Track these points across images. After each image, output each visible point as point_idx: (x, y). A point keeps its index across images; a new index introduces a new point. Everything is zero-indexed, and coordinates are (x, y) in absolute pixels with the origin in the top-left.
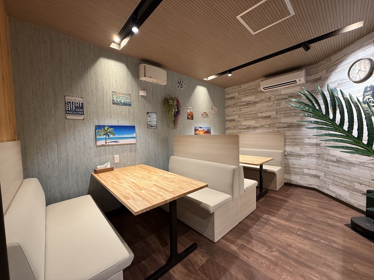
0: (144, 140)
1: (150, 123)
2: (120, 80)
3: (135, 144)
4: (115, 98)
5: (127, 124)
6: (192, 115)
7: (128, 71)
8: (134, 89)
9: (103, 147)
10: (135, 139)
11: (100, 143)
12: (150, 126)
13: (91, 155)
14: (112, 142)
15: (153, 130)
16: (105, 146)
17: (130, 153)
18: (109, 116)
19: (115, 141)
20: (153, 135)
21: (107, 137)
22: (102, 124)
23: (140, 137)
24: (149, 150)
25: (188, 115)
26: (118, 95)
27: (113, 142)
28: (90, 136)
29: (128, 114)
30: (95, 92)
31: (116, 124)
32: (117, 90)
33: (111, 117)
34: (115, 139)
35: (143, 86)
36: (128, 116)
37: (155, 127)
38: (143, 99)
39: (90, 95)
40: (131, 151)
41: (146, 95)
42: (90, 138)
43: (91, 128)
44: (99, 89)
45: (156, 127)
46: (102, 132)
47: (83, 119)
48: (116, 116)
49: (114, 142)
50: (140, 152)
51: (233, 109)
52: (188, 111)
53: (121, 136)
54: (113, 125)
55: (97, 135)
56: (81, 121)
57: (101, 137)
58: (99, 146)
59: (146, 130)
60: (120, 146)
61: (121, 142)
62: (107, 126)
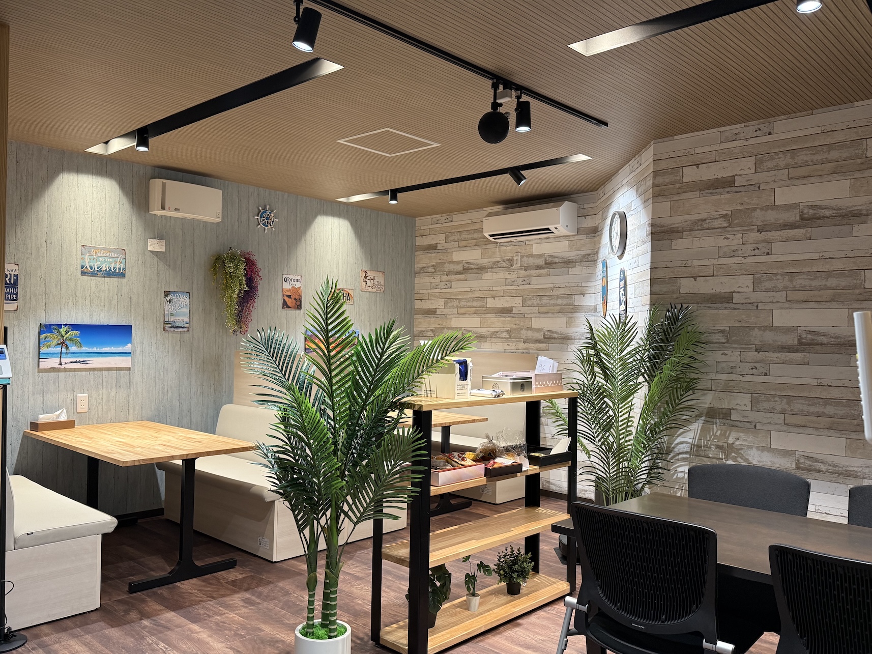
0: (154, 360)
1: (171, 319)
2: (103, 217)
3: (128, 369)
4: (87, 261)
5: (113, 322)
6: (297, 297)
7: (121, 195)
8: (133, 237)
9: (52, 374)
10: (129, 358)
11: (46, 363)
12: (170, 326)
13: (26, 390)
14: (73, 362)
15: (178, 336)
16: (58, 370)
17: (114, 390)
18: (70, 304)
19: (82, 360)
20: (177, 348)
21: (64, 350)
22: (54, 321)
23: (142, 352)
24: (166, 387)
25: (286, 298)
26: (96, 253)
27: (76, 362)
28: (27, 347)
29: (116, 297)
30: (43, 250)
31: (87, 322)
32: (93, 242)
33: (75, 304)
34: (81, 357)
35: (157, 229)
36: (114, 302)
37: (186, 330)
38: (155, 258)
39: (33, 256)
40: (118, 386)
41: (163, 250)
42: (27, 351)
43: (31, 329)
44: (53, 243)
45: (189, 328)
46: (54, 338)
47: (15, 309)
48: (88, 302)
49: (80, 362)
50: (140, 390)
51: (433, 281)
52: (287, 286)
53: (95, 350)
54: (79, 322)
55: (42, 345)
56: (12, 314)
57: (51, 350)
58: (45, 371)
59: (159, 336)
60: (91, 372)
61: (96, 362)
62: (66, 325)
